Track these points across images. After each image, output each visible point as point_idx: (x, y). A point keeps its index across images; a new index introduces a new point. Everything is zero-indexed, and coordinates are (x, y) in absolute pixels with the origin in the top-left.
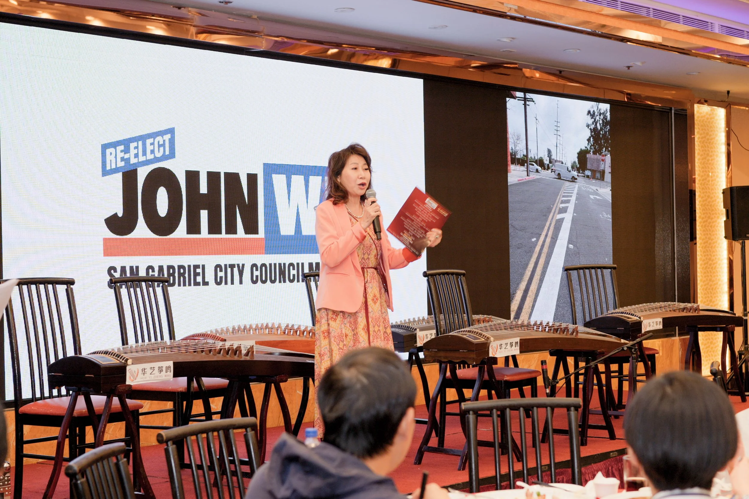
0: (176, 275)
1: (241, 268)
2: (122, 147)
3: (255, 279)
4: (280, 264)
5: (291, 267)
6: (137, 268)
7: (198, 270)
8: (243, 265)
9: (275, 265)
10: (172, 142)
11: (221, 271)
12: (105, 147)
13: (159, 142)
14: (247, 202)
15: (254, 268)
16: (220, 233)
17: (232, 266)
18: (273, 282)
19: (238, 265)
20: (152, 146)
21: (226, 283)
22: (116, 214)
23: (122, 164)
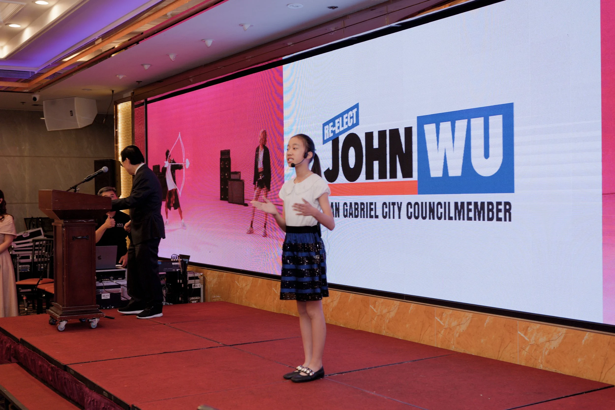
0: (359, 209)
1: (399, 205)
2: (331, 124)
3: (409, 215)
4: (430, 203)
5: (439, 206)
6: (339, 203)
7: (372, 206)
8: (401, 203)
9: (426, 203)
10: (357, 113)
11: (386, 207)
12: (324, 125)
13: (350, 115)
15: (409, 206)
16: (386, 178)
17: (394, 204)
18: (424, 218)
19: (398, 203)
20: (347, 119)
21: (390, 217)
22: (328, 169)
23: (331, 135)
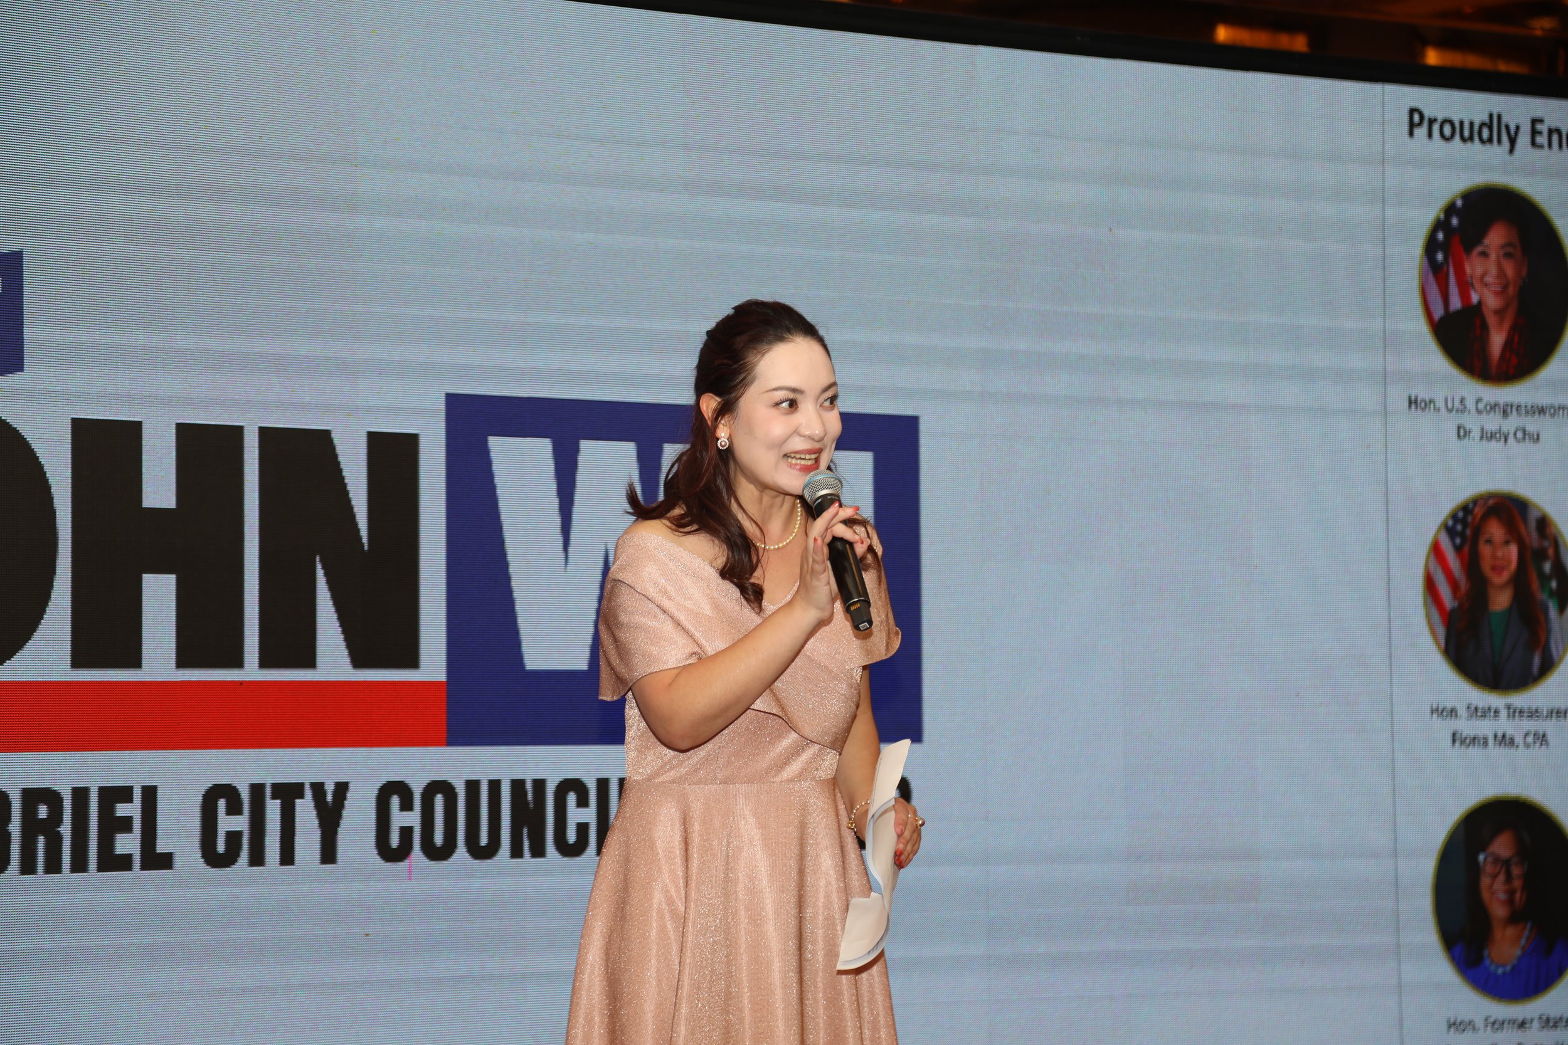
0: (15, 828)
1: (329, 798)
3: (395, 841)
4: (518, 784)
5: (572, 798)
7: (122, 810)
8: (342, 789)
9: (495, 785)
11: (234, 809)
14: (365, 540)
15: (395, 801)
16: (238, 662)
17: (288, 793)
18: (483, 853)
19: (318, 788)
21: (257, 859)
